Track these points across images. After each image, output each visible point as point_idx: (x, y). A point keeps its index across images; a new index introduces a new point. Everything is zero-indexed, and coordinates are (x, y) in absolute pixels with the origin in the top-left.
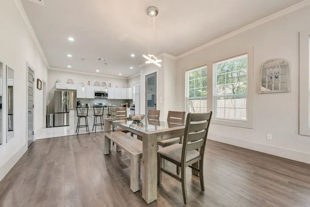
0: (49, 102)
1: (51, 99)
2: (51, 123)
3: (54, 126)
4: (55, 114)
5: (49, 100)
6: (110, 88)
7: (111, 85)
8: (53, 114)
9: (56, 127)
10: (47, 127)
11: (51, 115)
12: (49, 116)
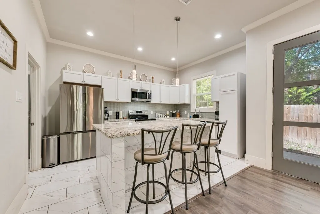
0: (49, 109)
1: (54, 103)
2: (53, 157)
3: (59, 163)
4: (61, 136)
5: (49, 105)
6: (152, 83)
7: (154, 80)
8: (56, 137)
9: (64, 163)
10: (43, 166)
11: (53, 139)
12: (48, 140)
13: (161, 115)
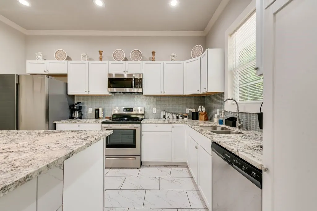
13: (171, 115)
